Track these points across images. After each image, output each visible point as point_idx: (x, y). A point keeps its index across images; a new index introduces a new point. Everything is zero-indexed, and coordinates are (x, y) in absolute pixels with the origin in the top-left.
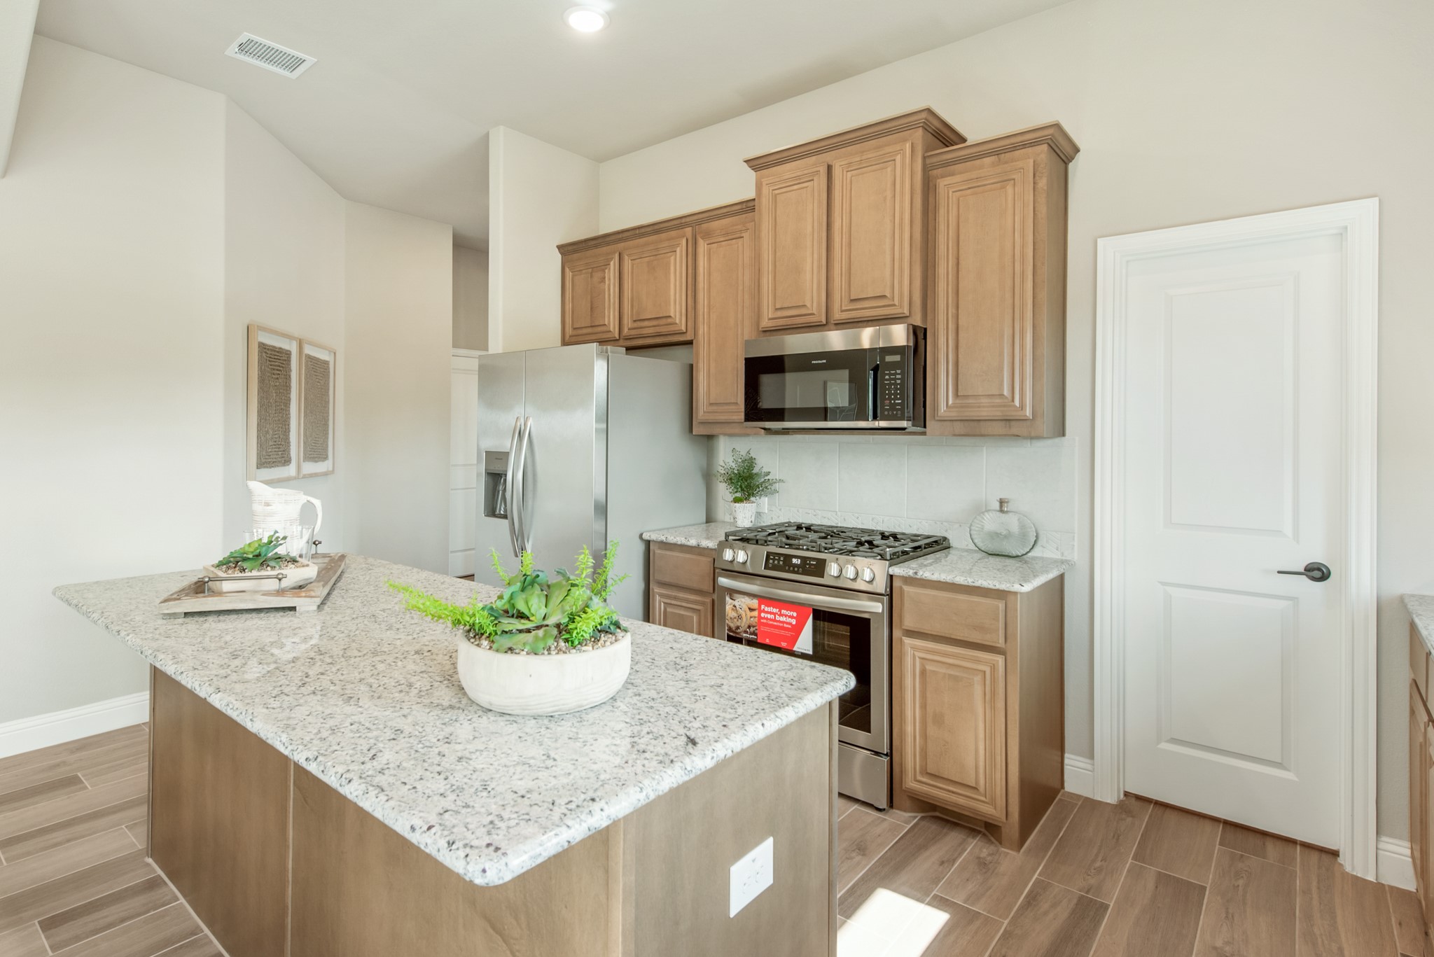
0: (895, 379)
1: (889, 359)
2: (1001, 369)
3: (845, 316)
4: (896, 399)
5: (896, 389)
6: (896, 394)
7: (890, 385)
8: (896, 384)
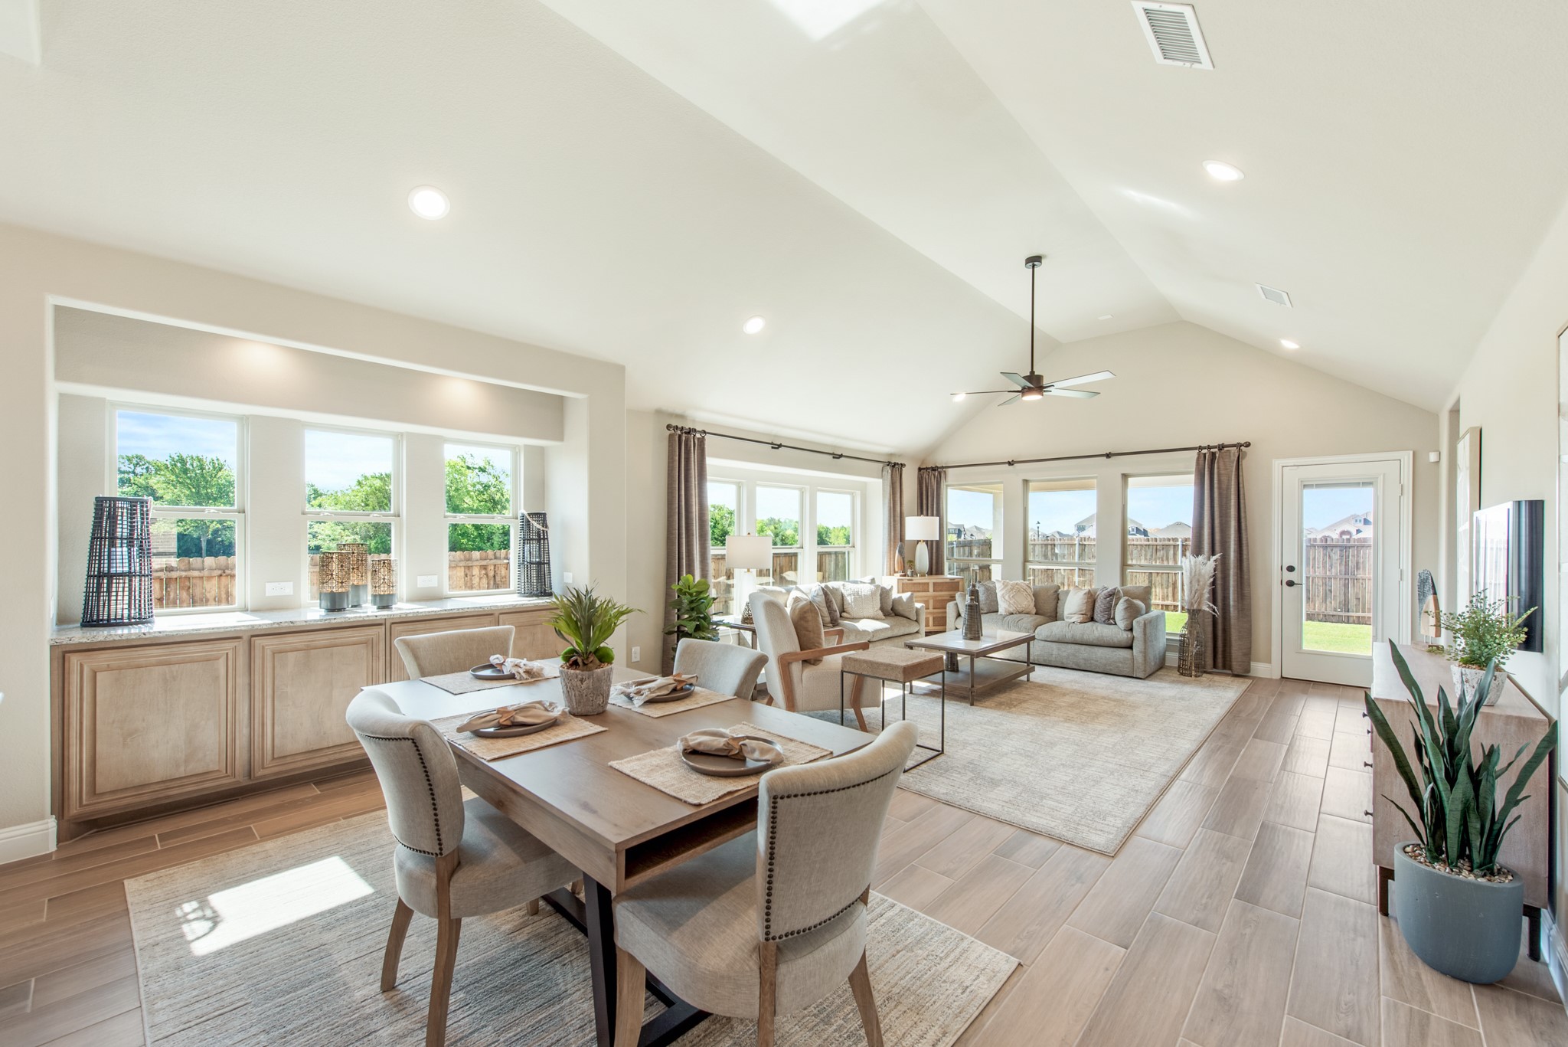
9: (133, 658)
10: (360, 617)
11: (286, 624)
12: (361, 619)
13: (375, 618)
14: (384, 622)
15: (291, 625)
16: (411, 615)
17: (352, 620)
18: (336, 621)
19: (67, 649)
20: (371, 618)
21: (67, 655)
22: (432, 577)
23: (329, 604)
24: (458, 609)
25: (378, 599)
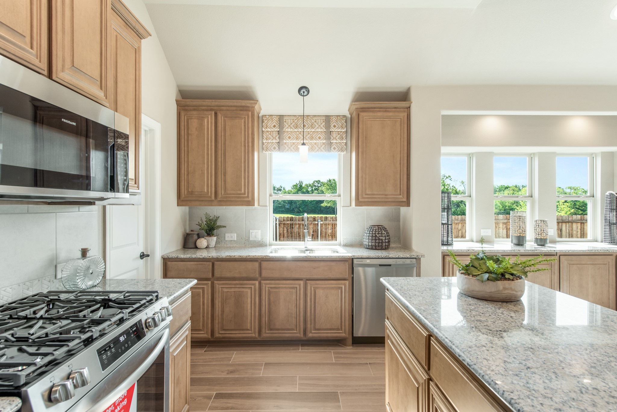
1: (119, 141)
3: (66, 78)
5: (125, 168)
7: (121, 164)
8: (124, 163)
9: (464, 260)
10: (547, 250)
11: (517, 251)
14: (556, 254)
15: (519, 251)
17: (543, 252)
18: (537, 251)
19: (446, 254)
20: (552, 252)
21: (445, 256)
23: (517, 242)
25: (539, 241)
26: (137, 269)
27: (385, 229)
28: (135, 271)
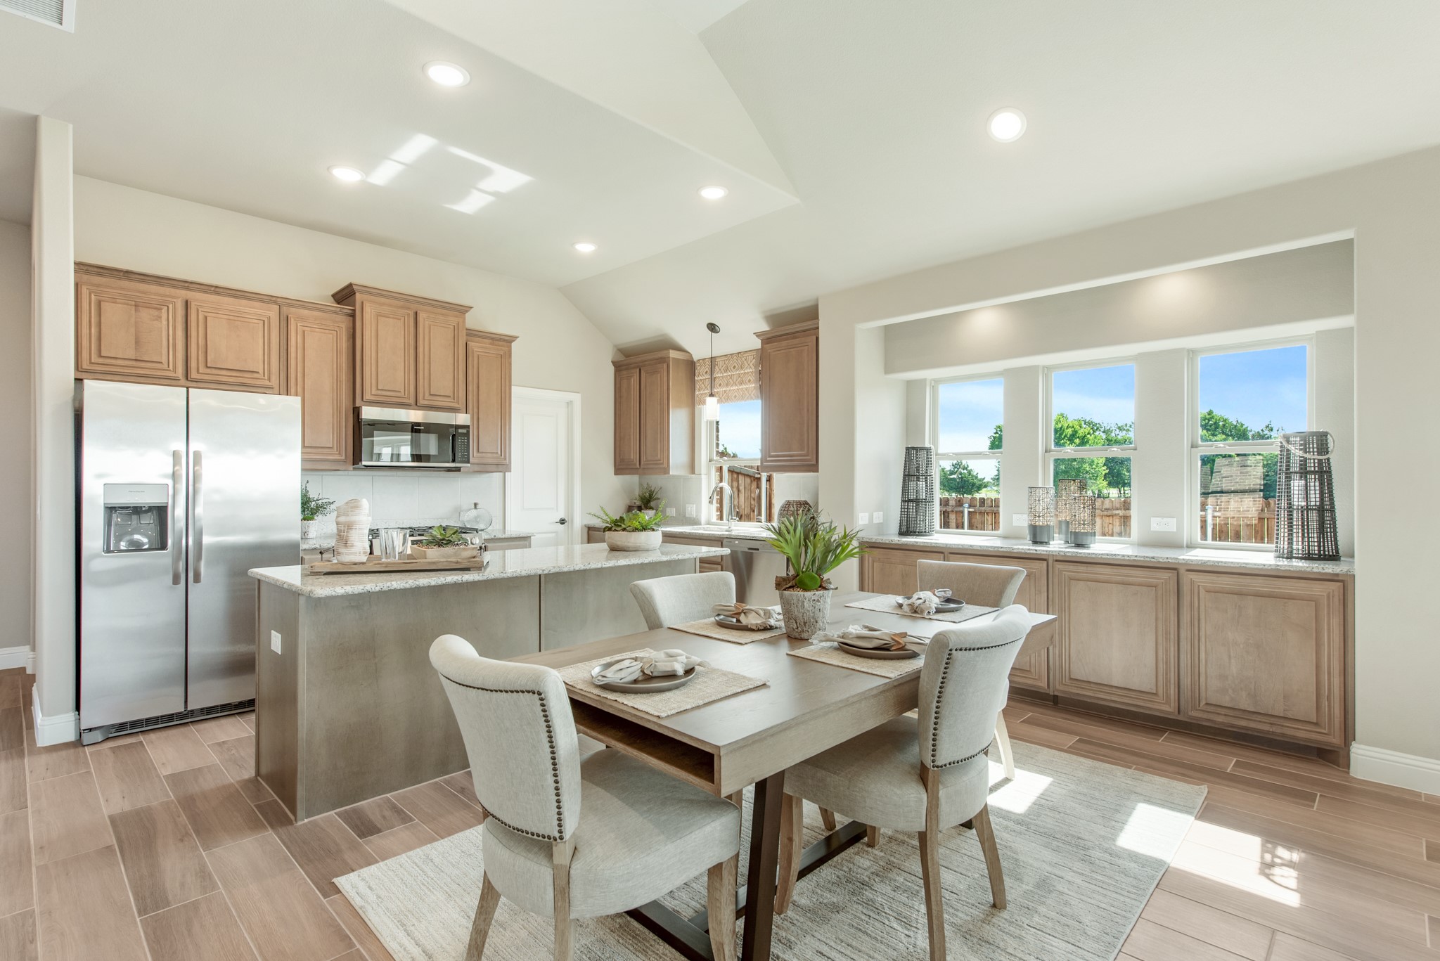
0: (464, 442)
1: (460, 431)
2: (498, 441)
3: (426, 403)
4: (464, 452)
5: (464, 447)
6: (464, 450)
7: (461, 445)
8: (464, 444)
10: (1022, 549)
12: (1023, 551)
13: (1035, 552)
16: (1070, 554)
17: (1015, 551)
18: (1002, 550)
20: (1031, 552)
22: (1168, 519)
24: (1123, 556)
26: (556, 532)
27: (808, 504)
28: (554, 534)
